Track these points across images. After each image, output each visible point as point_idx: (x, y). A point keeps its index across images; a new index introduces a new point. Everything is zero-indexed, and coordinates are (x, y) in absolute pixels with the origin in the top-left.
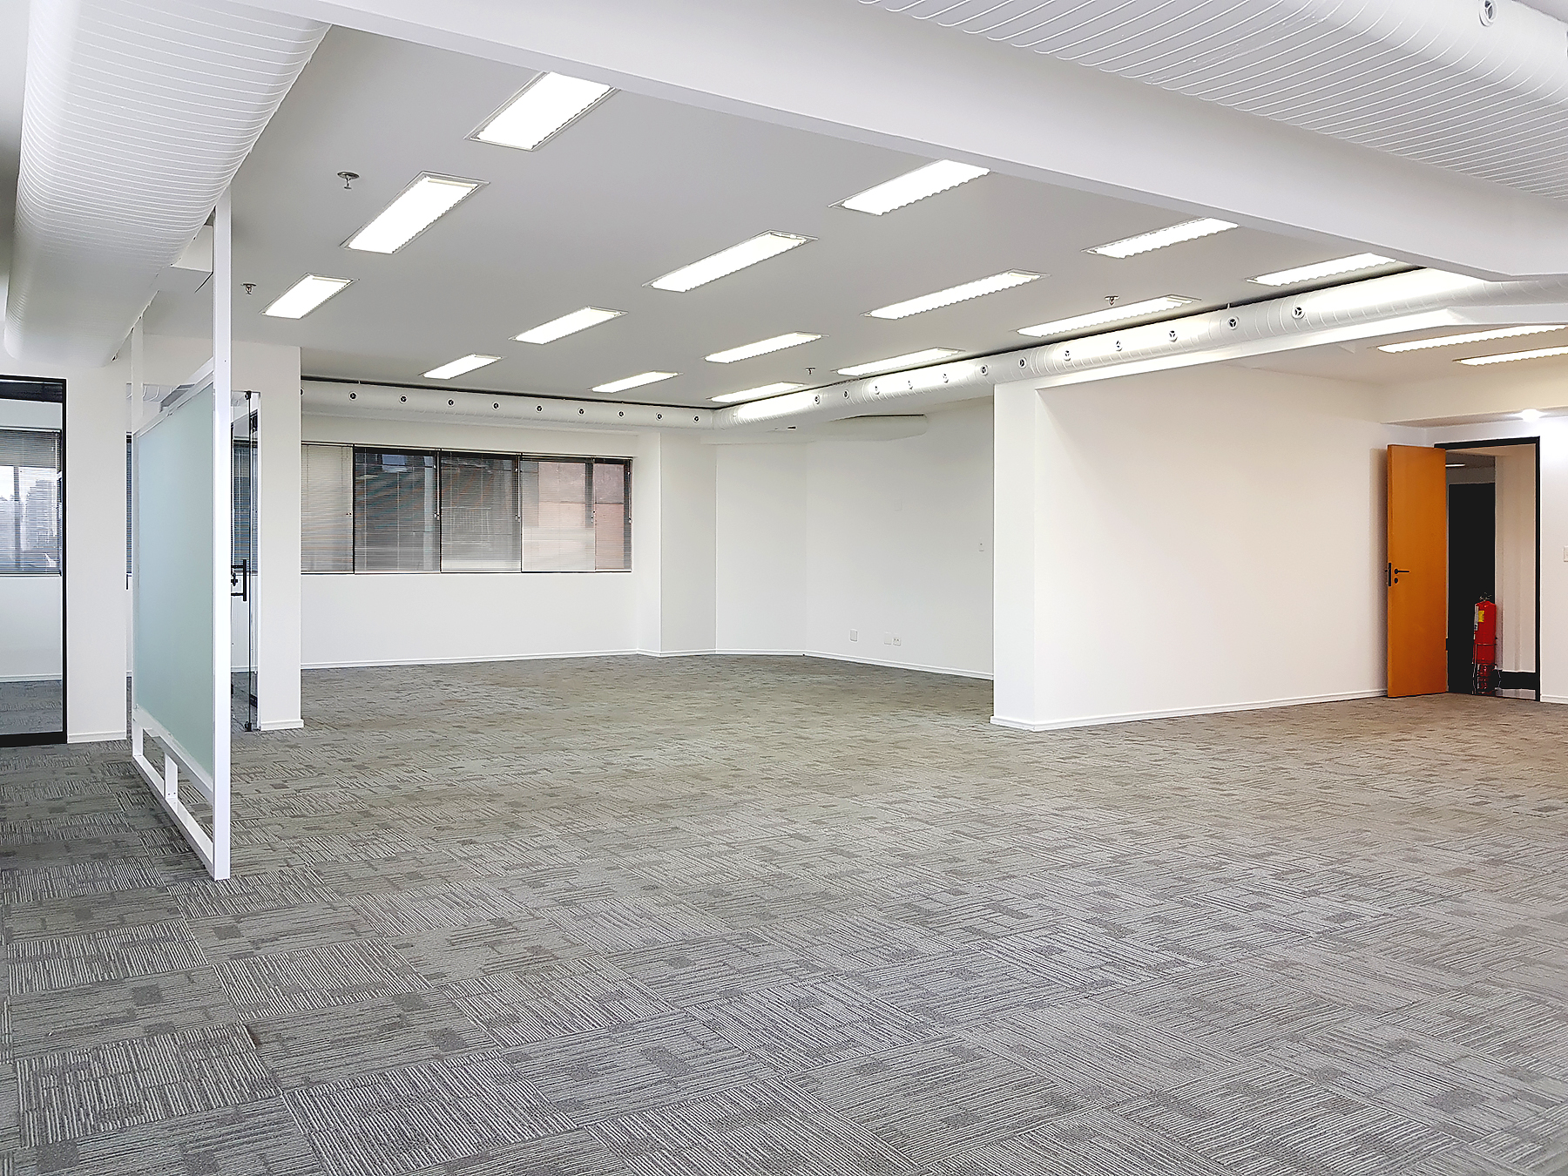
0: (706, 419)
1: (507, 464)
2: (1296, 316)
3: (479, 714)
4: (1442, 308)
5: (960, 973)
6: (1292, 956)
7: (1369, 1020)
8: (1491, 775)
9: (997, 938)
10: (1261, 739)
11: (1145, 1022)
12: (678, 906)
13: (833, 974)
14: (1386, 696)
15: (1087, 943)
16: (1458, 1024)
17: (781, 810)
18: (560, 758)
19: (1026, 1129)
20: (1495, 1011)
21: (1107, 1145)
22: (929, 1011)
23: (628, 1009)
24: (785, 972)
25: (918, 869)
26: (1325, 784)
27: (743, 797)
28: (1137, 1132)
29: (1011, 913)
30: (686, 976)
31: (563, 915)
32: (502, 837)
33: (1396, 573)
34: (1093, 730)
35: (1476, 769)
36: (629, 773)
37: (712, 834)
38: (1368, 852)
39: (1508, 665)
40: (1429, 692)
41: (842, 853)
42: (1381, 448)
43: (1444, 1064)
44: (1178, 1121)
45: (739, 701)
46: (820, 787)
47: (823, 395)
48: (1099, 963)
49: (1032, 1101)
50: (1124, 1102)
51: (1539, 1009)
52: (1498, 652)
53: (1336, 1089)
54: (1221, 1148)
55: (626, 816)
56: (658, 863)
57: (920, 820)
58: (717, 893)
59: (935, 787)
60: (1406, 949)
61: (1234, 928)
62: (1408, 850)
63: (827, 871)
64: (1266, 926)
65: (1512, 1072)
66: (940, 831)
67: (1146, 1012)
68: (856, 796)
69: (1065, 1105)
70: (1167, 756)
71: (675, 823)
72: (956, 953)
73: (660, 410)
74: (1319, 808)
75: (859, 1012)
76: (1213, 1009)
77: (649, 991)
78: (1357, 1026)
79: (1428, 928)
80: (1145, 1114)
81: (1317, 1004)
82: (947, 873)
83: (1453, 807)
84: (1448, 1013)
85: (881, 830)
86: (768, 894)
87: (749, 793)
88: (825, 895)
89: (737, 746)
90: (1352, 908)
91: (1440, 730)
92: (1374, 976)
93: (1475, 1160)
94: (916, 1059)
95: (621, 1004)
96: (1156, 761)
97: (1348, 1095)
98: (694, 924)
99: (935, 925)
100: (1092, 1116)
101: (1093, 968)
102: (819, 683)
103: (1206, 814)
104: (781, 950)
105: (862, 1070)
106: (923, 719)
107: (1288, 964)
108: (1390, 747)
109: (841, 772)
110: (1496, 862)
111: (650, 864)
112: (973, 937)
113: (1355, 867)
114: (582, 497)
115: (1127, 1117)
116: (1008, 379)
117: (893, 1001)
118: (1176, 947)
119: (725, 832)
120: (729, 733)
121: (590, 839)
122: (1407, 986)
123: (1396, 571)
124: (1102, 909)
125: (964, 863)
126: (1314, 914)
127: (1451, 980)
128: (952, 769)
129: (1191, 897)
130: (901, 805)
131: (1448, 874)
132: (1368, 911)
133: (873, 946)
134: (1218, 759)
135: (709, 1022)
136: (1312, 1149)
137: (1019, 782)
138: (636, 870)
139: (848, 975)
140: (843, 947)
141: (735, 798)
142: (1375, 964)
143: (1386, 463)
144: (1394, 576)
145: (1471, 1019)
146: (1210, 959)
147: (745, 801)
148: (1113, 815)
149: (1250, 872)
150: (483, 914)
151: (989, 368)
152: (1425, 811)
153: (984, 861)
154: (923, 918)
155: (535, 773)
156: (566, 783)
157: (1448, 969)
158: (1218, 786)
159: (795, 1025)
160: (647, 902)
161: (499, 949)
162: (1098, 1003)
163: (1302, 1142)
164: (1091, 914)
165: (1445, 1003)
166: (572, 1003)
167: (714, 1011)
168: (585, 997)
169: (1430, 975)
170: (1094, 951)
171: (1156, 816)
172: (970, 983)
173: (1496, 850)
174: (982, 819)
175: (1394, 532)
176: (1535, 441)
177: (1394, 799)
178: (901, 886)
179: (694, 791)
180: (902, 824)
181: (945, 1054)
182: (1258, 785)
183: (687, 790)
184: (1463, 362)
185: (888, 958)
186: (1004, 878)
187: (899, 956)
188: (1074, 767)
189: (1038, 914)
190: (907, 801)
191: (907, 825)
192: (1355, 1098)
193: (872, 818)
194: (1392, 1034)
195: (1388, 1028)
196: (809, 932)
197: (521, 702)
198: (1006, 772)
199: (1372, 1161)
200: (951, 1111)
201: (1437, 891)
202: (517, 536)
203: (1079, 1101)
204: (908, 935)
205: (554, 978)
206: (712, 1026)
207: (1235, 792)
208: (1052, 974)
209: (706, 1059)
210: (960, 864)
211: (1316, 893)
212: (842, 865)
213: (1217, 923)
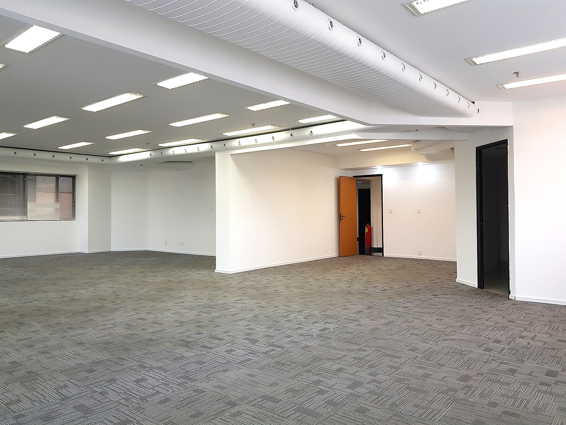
0: (107, 161)
1: (21, 176)
2: (311, 134)
3: (7, 279)
4: (352, 133)
5: (199, 363)
6: (308, 344)
7: (331, 363)
8: (369, 280)
9: (212, 348)
10: (302, 273)
11: (261, 372)
12: (91, 349)
13: (151, 368)
14: (340, 257)
15: (243, 347)
16: (356, 361)
17: (135, 310)
18: (43, 295)
19: (219, 415)
20: (367, 355)
21: (247, 416)
22: (187, 378)
23: (68, 391)
24: (133, 370)
25: (186, 327)
26: (321, 286)
27: (120, 306)
28: (257, 410)
29: (218, 339)
30: (93, 376)
31: (41, 358)
32: (16, 329)
33: (342, 217)
34: (249, 272)
35: (365, 278)
36: (73, 300)
37: (106, 321)
38: (333, 307)
39: (375, 246)
40: (353, 255)
41: (157, 323)
42: (337, 177)
43: (352, 374)
44: (270, 404)
45: (120, 269)
46: (150, 300)
47: (153, 153)
48: (247, 353)
49: (222, 405)
50: (253, 400)
51: (379, 353)
52: (372, 241)
53: (320, 387)
54: (284, 411)
55: (70, 317)
56: (83, 334)
57: (188, 309)
58: (108, 343)
59: (194, 296)
60: (343, 338)
61: (291, 336)
62: (345, 306)
63: (152, 330)
64: (301, 335)
65: (371, 374)
66: (195, 312)
67: (262, 368)
68: (164, 302)
69: (233, 404)
70: (272, 280)
71: (91, 318)
72: (198, 355)
73: (88, 157)
74: (319, 294)
75: (161, 381)
76: (283, 365)
77: (78, 383)
78: (327, 365)
79: (349, 331)
80: (260, 403)
81: (316, 359)
82: (196, 327)
83: (358, 291)
84: (354, 358)
85: (173, 314)
86: (128, 341)
87: (122, 304)
88: (150, 340)
89: (118, 286)
90: (327, 326)
91: (356, 267)
92: (333, 348)
93: (359, 403)
94: (181, 395)
95: (66, 389)
96: (269, 281)
97: (324, 388)
98: (97, 356)
99: (191, 346)
100: (242, 407)
101: (245, 355)
102: (152, 260)
103: (284, 298)
104: (132, 362)
105: (160, 402)
106: (190, 272)
107: (307, 347)
108: (340, 273)
109: (159, 294)
110: (369, 308)
111: (80, 334)
112: (204, 349)
113: (329, 313)
114: (54, 190)
115: (253, 406)
116: (220, 150)
117: (174, 375)
118: (272, 345)
119: (112, 319)
120: (115, 282)
121: (55, 327)
122: (343, 350)
123: (342, 216)
124: (249, 334)
125: (203, 323)
126: (315, 329)
127: (355, 347)
128: (200, 289)
129: (278, 327)
130: (181, 304)
131: (356, 313)
132: (332, 326)
133: (167, 356)
134: (289, 280)
135: (102, 392)
136: (312, 408)
137: (224, 292)
138: (74, 337)
139: (157, 368)
140: (156, 358)
141: (116, 306)
142: (334, 344)
143: (339, 181)
144: (342, 218)
145: (360, 359)
146: (283, 348)
147: (120, 307)
148: (255, 301)
149: (297, 317)
150: (6, 361)
151: (213, 146)
152: (350, 293)
153: (210, 321)
154: (186, 344)
155: (31, 302)
156: (45, 305)
157: (355, 343)
158: (288, 289)
159: (136, 389)
160: (78, 349)
161: (13, 374)
162: (246, 367)
163: (309, 406)
164: (245, 337)
165: (353, 354)
166: (44, 392)
167: (104, 388)
168: (50, 389)
169: (349, 346)
170: (246, 349)
171: (268, 300)
172: (202, 366)
173: (370, 304)
174: (210, 306)
175: (341, 204)
176: (381, 175)
177: (341, 290)
178: (179, 333)
179: (99, 305)
180: (181, 311)
181: (191, 392)
182: (301, 288)
183: (97, 304)
184: (361, 150)
185: (173, 360)
186: (216, 327)
187: (177, 359)
188: (242, 286)
189: (227, 338)
190: (183, 302)
191: (183, 311)
192: (326, 389)
193: (170, 309)
194: (338, 366)
195: (336, 365)
196: (143, 354)
197: (26, 274)
198: (220, 289)
199: (330, 409)
200: (193, 413)
201: (352, 318)
202: (25, 206)
203: (238, 402)
204: (181, 351)
205: (37, 383)
206: (103, 393)
207: (293, 290)
208: (231, 359)
209: (100, 406)
210: (201, 323)
211: (317, 322)
212: (157, 328)
213: (286, 335)
